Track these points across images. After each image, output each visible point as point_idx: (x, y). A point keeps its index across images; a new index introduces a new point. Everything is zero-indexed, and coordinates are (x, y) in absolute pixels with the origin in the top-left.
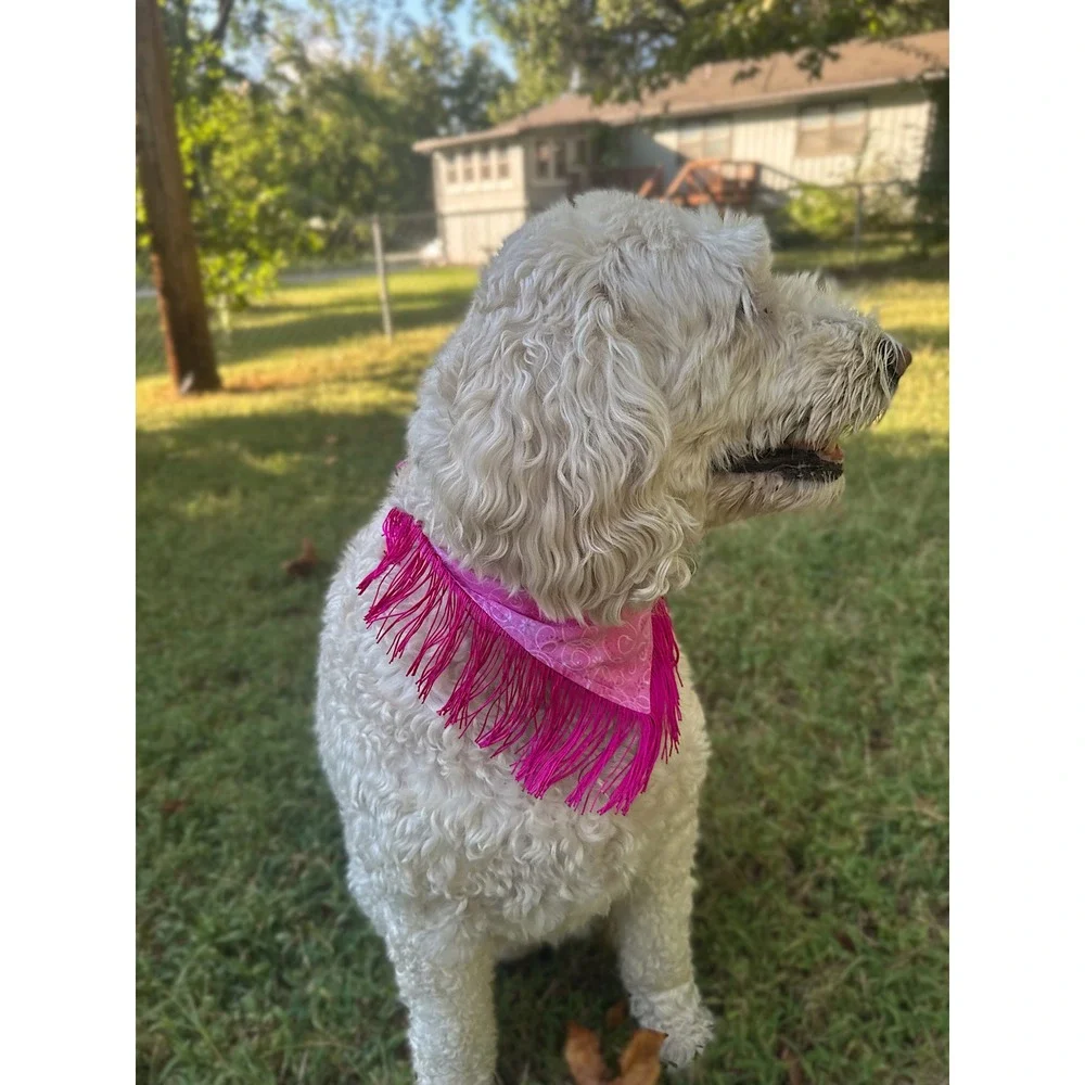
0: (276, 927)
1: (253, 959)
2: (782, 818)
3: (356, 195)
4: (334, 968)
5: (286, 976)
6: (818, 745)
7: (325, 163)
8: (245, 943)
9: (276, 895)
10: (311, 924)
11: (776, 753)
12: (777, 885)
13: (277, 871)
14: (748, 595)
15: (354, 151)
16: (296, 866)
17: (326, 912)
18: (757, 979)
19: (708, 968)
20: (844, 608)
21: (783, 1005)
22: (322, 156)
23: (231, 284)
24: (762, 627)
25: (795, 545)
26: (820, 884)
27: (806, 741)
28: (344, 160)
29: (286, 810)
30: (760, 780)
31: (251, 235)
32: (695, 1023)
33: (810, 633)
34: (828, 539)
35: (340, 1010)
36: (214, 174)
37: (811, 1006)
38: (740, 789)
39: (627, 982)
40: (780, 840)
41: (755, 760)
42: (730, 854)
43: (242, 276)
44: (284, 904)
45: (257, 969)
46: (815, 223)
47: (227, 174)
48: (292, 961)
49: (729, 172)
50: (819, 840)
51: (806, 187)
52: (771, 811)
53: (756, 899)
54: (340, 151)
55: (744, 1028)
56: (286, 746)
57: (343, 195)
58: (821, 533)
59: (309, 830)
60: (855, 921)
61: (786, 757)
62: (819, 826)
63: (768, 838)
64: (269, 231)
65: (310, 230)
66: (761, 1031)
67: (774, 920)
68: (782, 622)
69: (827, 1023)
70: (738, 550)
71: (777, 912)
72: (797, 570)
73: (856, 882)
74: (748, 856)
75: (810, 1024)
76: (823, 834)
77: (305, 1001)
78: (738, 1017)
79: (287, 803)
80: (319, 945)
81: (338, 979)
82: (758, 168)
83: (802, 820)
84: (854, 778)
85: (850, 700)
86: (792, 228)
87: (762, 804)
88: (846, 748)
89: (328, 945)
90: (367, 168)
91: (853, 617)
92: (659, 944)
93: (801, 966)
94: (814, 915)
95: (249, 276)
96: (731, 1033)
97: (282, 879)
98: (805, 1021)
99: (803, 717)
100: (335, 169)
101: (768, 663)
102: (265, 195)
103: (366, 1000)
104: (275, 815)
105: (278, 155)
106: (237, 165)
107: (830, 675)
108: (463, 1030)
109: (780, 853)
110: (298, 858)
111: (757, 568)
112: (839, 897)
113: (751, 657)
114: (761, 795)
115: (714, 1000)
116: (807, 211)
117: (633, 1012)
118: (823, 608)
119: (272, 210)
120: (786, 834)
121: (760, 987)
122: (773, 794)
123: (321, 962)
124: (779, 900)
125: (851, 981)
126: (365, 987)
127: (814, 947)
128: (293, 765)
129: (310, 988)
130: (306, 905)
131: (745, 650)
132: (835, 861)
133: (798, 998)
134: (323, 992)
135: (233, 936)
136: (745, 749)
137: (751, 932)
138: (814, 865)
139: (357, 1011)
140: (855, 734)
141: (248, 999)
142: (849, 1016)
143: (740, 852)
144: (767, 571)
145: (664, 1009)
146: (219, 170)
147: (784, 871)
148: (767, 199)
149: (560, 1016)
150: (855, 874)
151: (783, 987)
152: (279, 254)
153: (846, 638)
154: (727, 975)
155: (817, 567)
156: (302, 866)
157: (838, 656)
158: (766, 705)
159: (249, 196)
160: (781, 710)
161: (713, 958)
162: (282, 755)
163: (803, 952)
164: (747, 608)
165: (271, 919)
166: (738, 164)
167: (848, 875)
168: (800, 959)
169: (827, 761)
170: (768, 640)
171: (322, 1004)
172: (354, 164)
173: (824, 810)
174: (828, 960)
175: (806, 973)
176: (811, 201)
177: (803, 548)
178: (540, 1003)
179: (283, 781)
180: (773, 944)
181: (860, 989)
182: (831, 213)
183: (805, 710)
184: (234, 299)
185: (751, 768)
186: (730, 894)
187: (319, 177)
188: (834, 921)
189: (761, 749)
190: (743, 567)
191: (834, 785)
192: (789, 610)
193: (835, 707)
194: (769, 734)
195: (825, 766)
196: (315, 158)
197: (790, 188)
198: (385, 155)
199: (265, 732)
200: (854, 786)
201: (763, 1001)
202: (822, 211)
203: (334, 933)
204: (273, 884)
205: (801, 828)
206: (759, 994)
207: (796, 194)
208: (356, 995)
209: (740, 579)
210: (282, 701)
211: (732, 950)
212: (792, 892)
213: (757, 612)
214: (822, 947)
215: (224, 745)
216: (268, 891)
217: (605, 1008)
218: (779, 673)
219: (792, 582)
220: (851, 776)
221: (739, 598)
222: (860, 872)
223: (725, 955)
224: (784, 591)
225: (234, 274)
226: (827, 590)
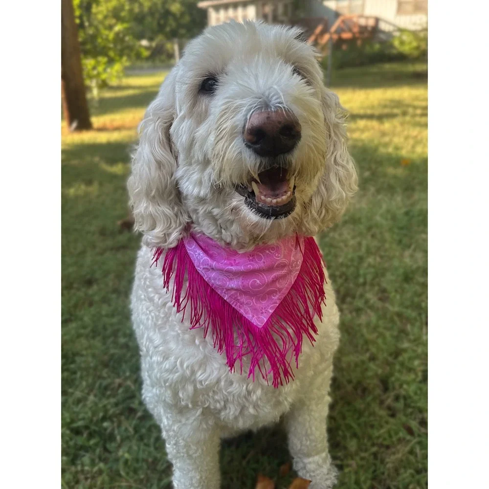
0: (104, 419)
1: (91, 436)
2: (377, 362)
3: (168, 29)
4: (134, 442)
5: (108, 446)
6: (398, 323)
7: (152, 12)
8: (87, 427)
9: (105, 402)
10: (123, 418)
11: (375, 328)
12: (374, 399)
13: (106, 388)
14: (364, 243)
15: (167, 6)
16: (116, 385)
17: (132, 411)
18: (361, 450)
19: (335, 444)
20: (415, 250)
21: (375, 465)
22: (150, 9)
23: (99, 74)
24: (371, 260)
25: (389, 217)
26: (397, 398)
27: (392, 321)
28: (162, 11)
29: (113, 355)
30: (366, 342)
31: (110, 49)
32: (328, 474)
33: (396, 263)
34: (407, 213)
35: (136, 465)
36: (93, 17)
37: (390, 465)
38: (356, 346)
39: (292, 452)
40: (376, 375)
41: (365, 331)
42: (350, 382)
43: (105, 70)
44: (109, 407)
45: (92, 442)
46: (406, 49)
47: (100, 17)
48: (112, 438)
49: (362, 22)
50: (397, 374)
51: (401, 30)
52: (373, 358)
53: (362, 406)
54: (160, 6)
55: (353, 477)
56: (115, 320)
57: (161, 28)
58: (403, 210)
59: (124, 366)
60: (415, 419)
61: (381, 330)
62: (397, 367)
63: (370, 374)
64: (119, 47)
65: (141, 46)
66: (362, 478)
67: (372, 418)
68: (381, 257)
69: (398, 474)
70: (360, 219)
71: (373, 414)
72: (390, 230)
73: (416, 398)
74: (359, 383)
75: (389, 475)
76: (400, 371)
77: (117, 460)
78: (350, 472)
79: (112, 351)
80: (126, 430)
81: (135, 448)
82: (377, 20)
83: (388, 363)
85: (416, 299)
86: (394, 52)
87: (368, 355)
88: (413, 325)
89: (131, 430)
90: (174, 15)
91: (419, 255)
92: (309, 431)
93: (386, 443)
94: (393, 416)
95: (109, 70)
96: (346, 480)
97: (109, 393)
98: (386, 473)
99: (391, 308)
100: (157, 16)
101: (373, 279)
102: (118, 28)
103: (150, 460)
104: (106, 358)
105: (127, 7)
106: (105, 12)
107: (406, 286)
108: (201, 478)
109: (376, 381)
110: (118, 381)
111: (369, 228)
112: (407, 406)
113: (365, 275)
114: (368, 350)
115: (339, 462)
116: (402, 43)
117: (295, 467)
118: (403, 250)
119: (121, 35)
120: (380, 371)
121: (363, 454)
122: (373, 349)
123: (126, 438)
124: (375, 407)
125: (411, 452)
126: (150, 453)
127: (392, 433)
128: (118, 330)
129: (120, 453)
130: (121, 407)
131: (362, 272)
132: (405, 386)
133: (382, 461)
134: (127, 455)
135: (80, 423)
136: (359, 325)
137: (359, 425)
138: (394, 388)
139: (145, 466)
140: (418, 318)
141: (86, 459)
142: (410, 471)
143: (355, 381)
144: (374, 230)
145: (311, 467)
146: (96, 14)
147: (378, 391)
148: (382, 36)
149: (255, 470)
150: (416, 393)
151: (375, 455)
152: (125, 58)
153: (415, 266)
154: (345, 448)
155: (401, 228)
156: (120, 386)
157: (411, 276)
158: (372, 302)
159: (110, 28)
160: (379, 304)
161: (338, 439)
162: (112, 325)
163: (386, 436)
164: (363, 249)
165: (101, 415)
166: (367, 18)
167: (412, 394)
168: (385, 439)
169: (403, 331)
170: (374, 267)
171: (126, 462)
172: (167, 13)
173: (400, 358)
174: (400, 440)
175: (388, 447)
176: (405, 38)
177: (394, 218)
178: (244, 463)
179: (111, 339)
180: (370, 431)
181: (416, 456)
182: (415, 44)
183: (393, 305)
184: (100, 82)
185: (362, 336)
186: (349, 403)
187: (149, 19)
188: (404, 419)
189: (368, 325)
190: (362, 227)
191: (406, 345)
192: (386, 250)
193: (408, 303)
194: (373, 317)
195: (402, 335)
196: (146, 9)
197: (394, 31)
198: (183, 9)
199: (104, 313)
200: (417, 345)
201: (364, 463)
202: (410, 43)
203: (134, 422)
204: (103, 395)
205: (388, 368)
206: (362, 459)
207: (397, 34)
208: (145, 456)
209: (361, 234)
210: (114, 296)
211: (348, 435)
212: (382, 402)
213: (369, 252)
214: (397, 433)
215: (81, 319)
216: (100, 399)
217: (279, 465)
218: (379, 285)
219: (387, 236)
220: (415, 340)
221: (360, 244)
222: (419, 392)
223: (344, 437)
224: (383, 241)
225: (100, 69)
226: (405, 240)
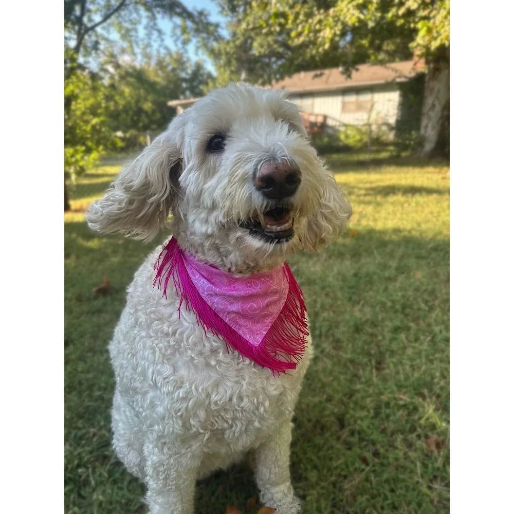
0: (79, 466)
2: (333, 402)
3: (141, 124)
4: (108, 486)
5: (82, 492)
6: (351, 368)
7: (126, 110)
9: (79, 450)
10: (97, 464)
11: (331, 373)
12: (332, 435)
13: (81, 438)
14: (319, 300)
15: (140, 104)
16: (91, 435)
17: (106, 458)
18: (322, 481)
19: (297, 476)
20: (363, 305)
21: (334, 493)
22: (125, 106)
23: (77, 161)
24: (325, 314)
25: (340, 278)
26: (352, 433)
27: (345, 366)
28: (135, 109)
29: (88, 407)
30: (323, 386)
31: (87, 139)
33: (347, 317)
34: (355, 275)
35: (110, 507)
36: (72, 113)
37: (347, 493)
38: (314, 390)
40: (333, 413)
41: (322, 376)
42: (309, 421)
43: (82, 158)
44: (84, 455)
46: (351, 142)
47: (78, 113)
48: (86, 483)
49: (313, 119)
50: (351, 412)
51: (345, 125)
52: (329, 399)
53: (322, 442)
54: (133, 104)
55: (315, 505)
56: (90, 376)
57: (134, 125)
58: (352, 272)
59: (99, 417)
60: (369, 451)
61: (336, 373)
62: (352, 405)
63: (327, 413)
64: (96, 137)
65: (116, 137)
66: (323, 506)
67: (330, 452)
68: (334, 312)
69: (355, 501)
70: (315, 281)
71: (332, 447)
72: (342, 289)
73: (369, 432)
74: (318, 421)
75: (347, 502)
76: (353, 409)
77: (91, 505)
78: (311, 499)
79: (87, 403)
80: (100, 475)
81: (109, 491)
82: (325, 117)
83: (344, 404)
84: (368, 383)
85: (366, 347)
86: (341, 144)
87: (325, 396)
88: (364, 370)
89: (106, 475)
90: (146, 113)
91: (367, 310)
93: (343, 473)
94: (350, 449)
95: (86, 158)
96: (309, 507)
97: (84, 442)
98: (344, 501)
99: (344, 355)
100: (131, 113)
101: (329, 330)
102: (95, 121)
103: (123, 501)
104: (81, 410)
105: (103, 105)
106: (83, 109)
107: (357, 336)
109: (333, 419)
110: (92, 430)
111: (323, 288)
112: (361, 440)
113: (320, 327)
114: (324, 392)
115: (301, 492)
116: (347, 136)
117: (262, 500)
118: (353, 306)
119: (98, 127)
120: (336, 410)
121: (323, 484)
122: (329, 391)
123: (100, 483)
124: (333, 442)
125: (367, 480)
126: (123, 496)
127: (349, 463)
128: (93, 385)
129: (95, 497)
130: (95, 454)
131: (317, 325)
132: (359, 422)
133: (341, 490)
134: (101, 497)
136: (316, 372)
137: (319, 458)
138: (349, 424)
139: (119, 508)
140: (369, 363)
142: (367, 496)
143: (314, 420)
144: (328, 289)
146: (74, 111)
147: (335, 428)
148: (330, 131)
149: (224, 504)
150: (369, 428)
151: (334, 484)
152: (101, 148)
153: (364, 319)
154: (306, 479)
155: (351, 288)
156: (94, 435)
157: (360, 327)
158: (327, 350)
159: (87, 122)
160: (333, 352)
161: (300, 471)
162: (87, 380)
163: (344, 466)
164: (318, 306)
165: (76, 462)
166: (317, 115)
167: (365, 428)
168: (342, 470)
169: (355, 376)
170: (328, 320)
171: (100, 504)
172: (140, 111)
173: (354, 398)
174: (356, 470)
175: (345, 477)
176: (349, 132)
177: (344, 279)
178: (213, 499)
179: (87, 392)
180: (328, 463)
181: (371, 483)
182: (358, 137)
183: (346, 353)
184: (78, 168)
185: (320, 380)
186: (309, 441)
187: (123, 116)
188: (358, 451)
189: (324, 370)
190: (317, 288)
191: (358, 386)
192: (338, 307)
193: (359, 350)
194: (329, 363)
195: (355, 378)
196: (121, 107)
197: (340, 126)
198: (154, 107)
199: (79, 369)
200: (369, 386)
201: (324, 491)
202: (354, 137)
203: (108, 467)
204: (79, 445)
205: (343, 407)
206: (322, 488)
207: (342, 129)
208: (119, 499)
209: (315, 293)
210: (90, 354)
211: (309, 467)
212: (339, 438)
213: (323, 307)
214: (353, 464)
216: (75, 449)
217: (246, 498)
218: (333, 335)
219: (339, 294)
220: (366, 382)
221: (315, 302)
222: (371, 427)
223: (306, 469)
224: (335, 299)
225: (78, 156)
226: (355, 298)
